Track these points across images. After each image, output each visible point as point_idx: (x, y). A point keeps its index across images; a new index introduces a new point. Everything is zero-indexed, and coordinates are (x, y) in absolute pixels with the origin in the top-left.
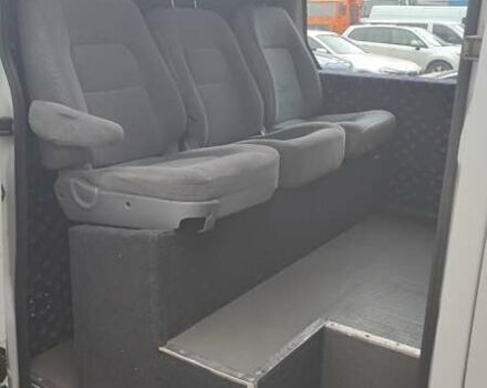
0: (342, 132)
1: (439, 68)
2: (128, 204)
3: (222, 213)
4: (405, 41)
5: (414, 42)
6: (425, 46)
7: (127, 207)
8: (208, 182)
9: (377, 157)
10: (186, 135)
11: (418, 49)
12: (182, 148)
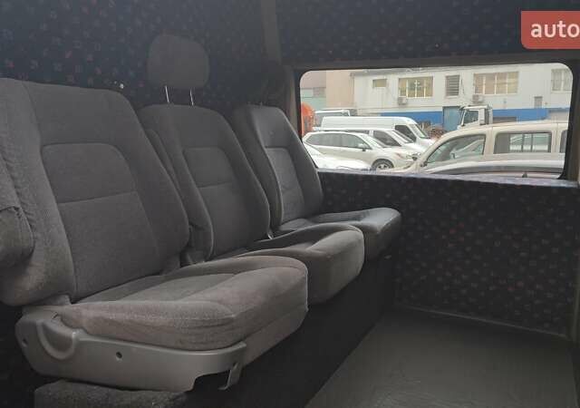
0: (360, 234)
1: (382, 166)
2: (119, 355)
3: (249, 358)
4: (353, 145)
5: (361, 145)
6: (370, 148)
7: (118, 359)
8: (231, 320)
9: (388, 257)
10: (189, 246)
11: (364, 150)
12: (184, 263)
